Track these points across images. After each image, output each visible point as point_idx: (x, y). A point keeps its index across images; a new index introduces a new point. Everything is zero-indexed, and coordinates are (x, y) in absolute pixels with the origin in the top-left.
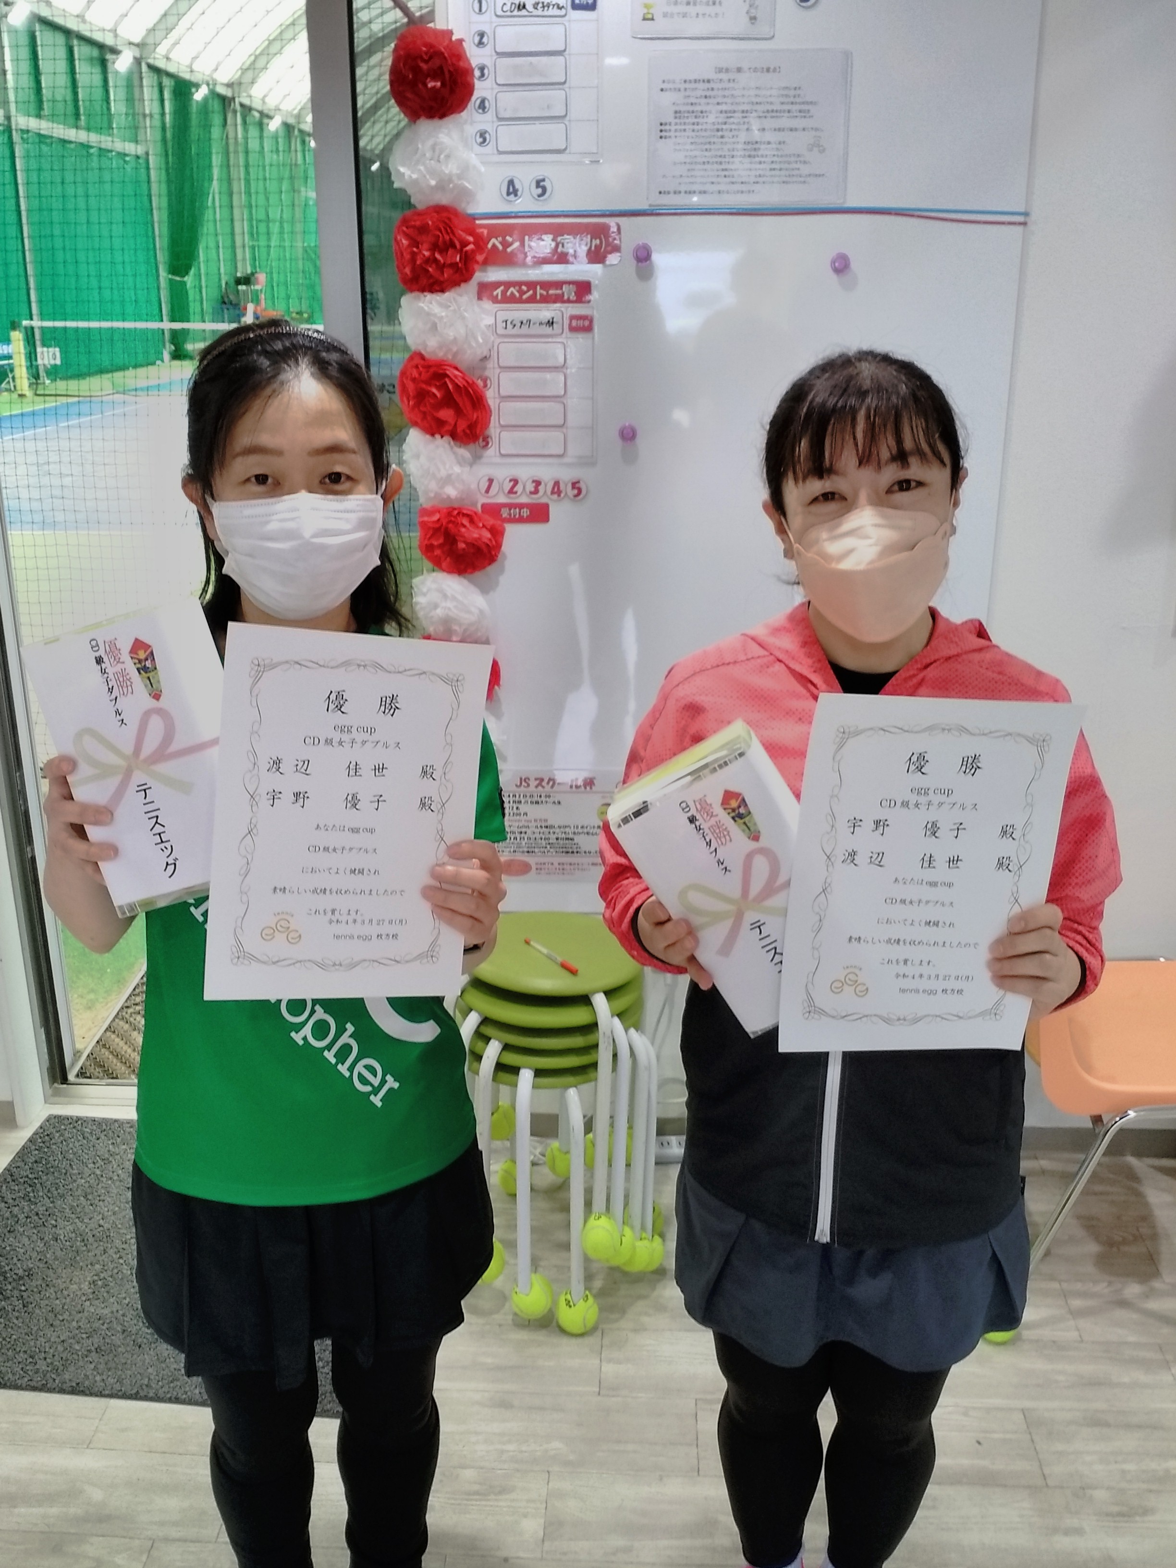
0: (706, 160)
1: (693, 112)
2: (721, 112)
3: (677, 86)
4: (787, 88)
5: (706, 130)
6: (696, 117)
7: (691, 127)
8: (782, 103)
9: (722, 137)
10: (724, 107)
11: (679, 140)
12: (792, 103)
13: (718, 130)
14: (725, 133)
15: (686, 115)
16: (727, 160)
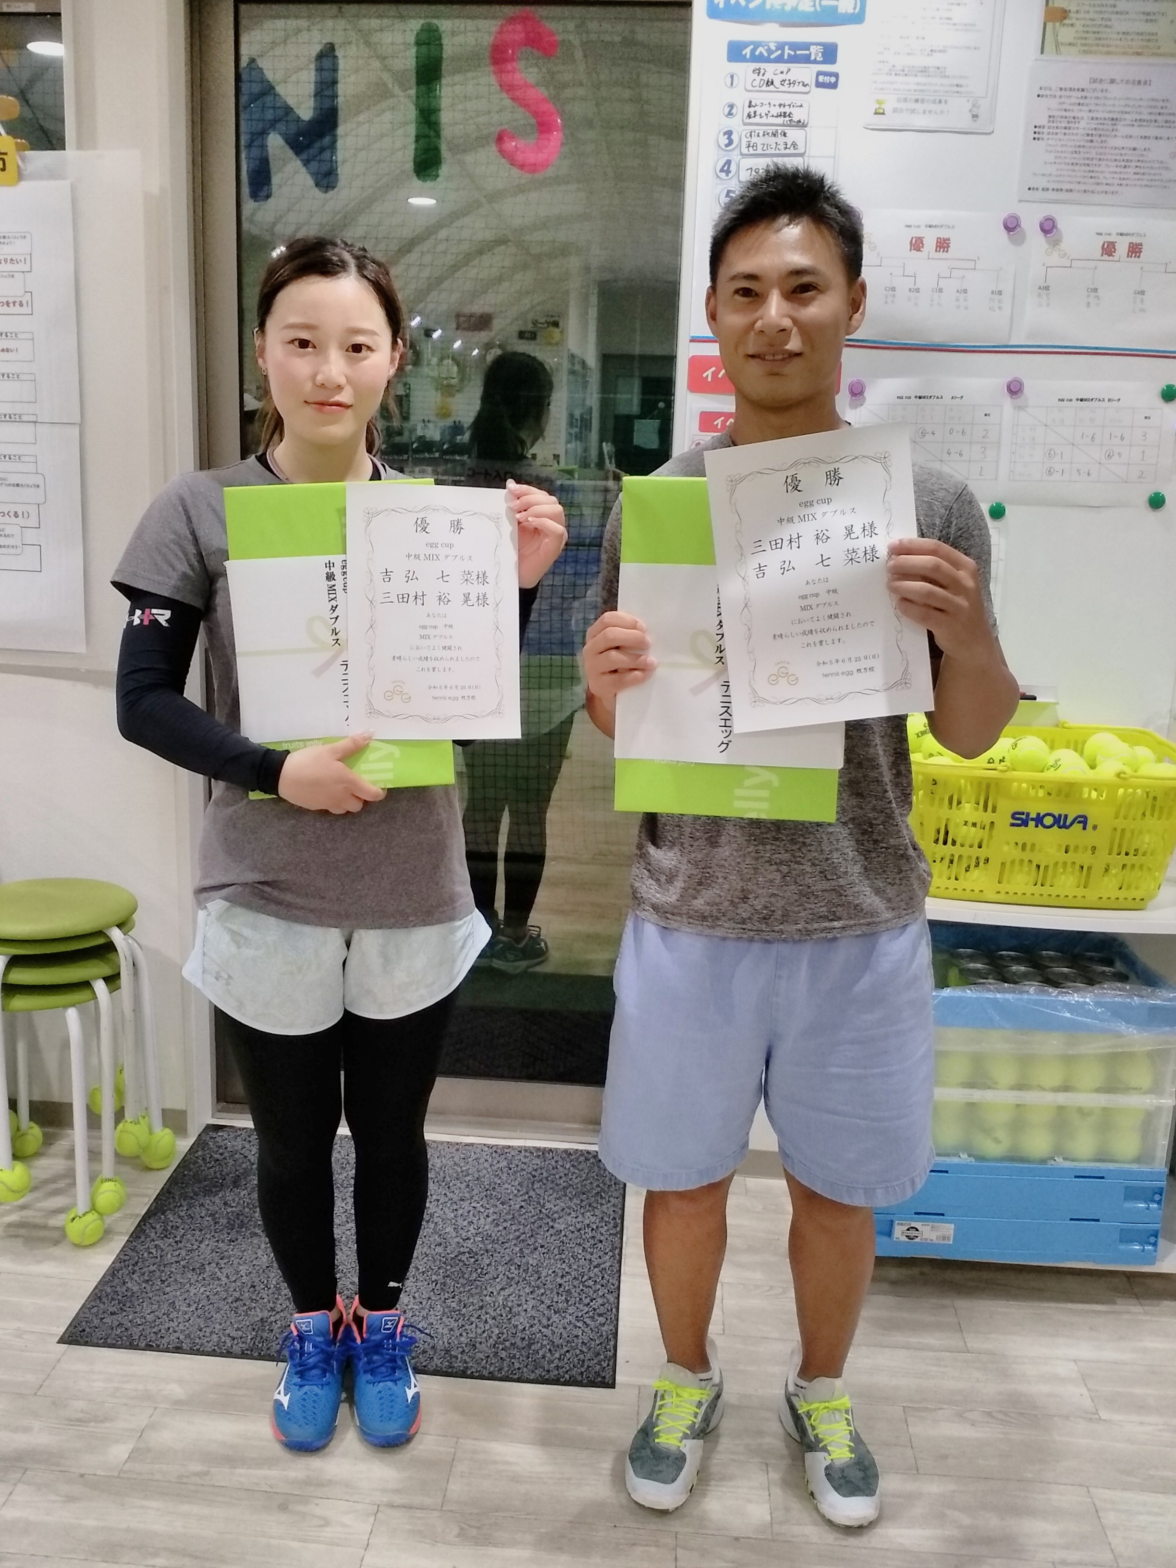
0: (1075, 161)
1: (1066, 117)
2: (1092, 119)
3: (1053, 93)
4: (1157, 100)
5: (1077, 134)
6: (1068, 122)
7: (1064, 131)
8: (1151, 113)
9: (1091, 141)
10: (1095, 115)
11: (1050, 142)
12: (1159, 114)
13: (1088, 135)
14: (1094, 138)
15: (1059, 119)
16: (1095, 162)
